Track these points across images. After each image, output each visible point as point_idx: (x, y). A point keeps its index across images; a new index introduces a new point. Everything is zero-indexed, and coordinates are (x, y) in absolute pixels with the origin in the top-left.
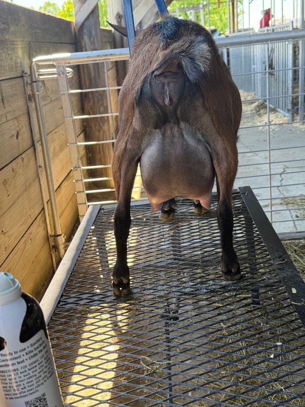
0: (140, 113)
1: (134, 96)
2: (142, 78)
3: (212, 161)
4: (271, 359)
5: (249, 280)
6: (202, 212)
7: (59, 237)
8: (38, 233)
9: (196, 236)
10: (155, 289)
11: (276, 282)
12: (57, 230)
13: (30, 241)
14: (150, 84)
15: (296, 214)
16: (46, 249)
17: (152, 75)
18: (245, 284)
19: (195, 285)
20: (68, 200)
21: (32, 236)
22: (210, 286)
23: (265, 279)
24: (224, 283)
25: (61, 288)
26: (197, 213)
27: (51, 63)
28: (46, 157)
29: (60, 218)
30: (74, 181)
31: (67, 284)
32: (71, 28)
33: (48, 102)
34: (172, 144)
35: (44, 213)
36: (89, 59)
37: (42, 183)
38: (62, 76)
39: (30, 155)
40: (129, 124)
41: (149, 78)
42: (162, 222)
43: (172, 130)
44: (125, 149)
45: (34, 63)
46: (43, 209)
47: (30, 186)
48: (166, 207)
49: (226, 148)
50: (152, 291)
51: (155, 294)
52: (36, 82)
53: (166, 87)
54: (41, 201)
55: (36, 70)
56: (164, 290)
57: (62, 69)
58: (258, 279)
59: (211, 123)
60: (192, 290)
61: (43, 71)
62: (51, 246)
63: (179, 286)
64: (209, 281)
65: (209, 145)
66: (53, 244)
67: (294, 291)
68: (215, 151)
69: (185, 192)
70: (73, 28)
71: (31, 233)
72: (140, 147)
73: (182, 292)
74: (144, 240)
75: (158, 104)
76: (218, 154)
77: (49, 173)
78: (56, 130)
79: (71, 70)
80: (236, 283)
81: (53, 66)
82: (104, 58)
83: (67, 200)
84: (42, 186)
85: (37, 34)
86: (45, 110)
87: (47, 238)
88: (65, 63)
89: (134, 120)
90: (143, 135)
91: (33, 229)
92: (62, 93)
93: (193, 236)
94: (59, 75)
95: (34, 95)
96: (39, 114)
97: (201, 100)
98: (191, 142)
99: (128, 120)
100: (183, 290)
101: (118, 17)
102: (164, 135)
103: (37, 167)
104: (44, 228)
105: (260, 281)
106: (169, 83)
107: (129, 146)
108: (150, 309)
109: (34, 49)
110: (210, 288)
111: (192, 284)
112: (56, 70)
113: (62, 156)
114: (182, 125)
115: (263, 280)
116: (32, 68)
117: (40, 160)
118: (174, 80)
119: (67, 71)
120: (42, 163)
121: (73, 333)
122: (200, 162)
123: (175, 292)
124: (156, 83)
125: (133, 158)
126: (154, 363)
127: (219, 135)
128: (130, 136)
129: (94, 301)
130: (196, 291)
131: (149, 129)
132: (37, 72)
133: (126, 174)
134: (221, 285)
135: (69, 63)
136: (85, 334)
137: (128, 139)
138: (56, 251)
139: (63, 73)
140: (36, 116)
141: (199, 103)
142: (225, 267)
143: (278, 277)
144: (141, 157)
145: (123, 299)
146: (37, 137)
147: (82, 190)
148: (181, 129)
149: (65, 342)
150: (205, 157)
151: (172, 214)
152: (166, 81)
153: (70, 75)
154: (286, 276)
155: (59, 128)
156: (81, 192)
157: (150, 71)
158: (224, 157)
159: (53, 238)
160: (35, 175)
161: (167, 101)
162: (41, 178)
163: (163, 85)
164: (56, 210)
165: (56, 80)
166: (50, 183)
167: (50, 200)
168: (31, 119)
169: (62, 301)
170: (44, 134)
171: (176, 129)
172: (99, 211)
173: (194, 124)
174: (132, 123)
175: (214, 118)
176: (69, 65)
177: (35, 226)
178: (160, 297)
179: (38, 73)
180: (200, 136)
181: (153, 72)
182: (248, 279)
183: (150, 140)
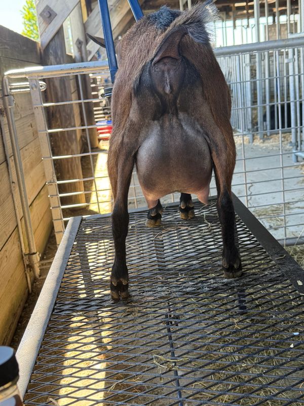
0: (138, 103)
1: (132, 86)
2: (141, 66)
3: (211, 153)
4: (291, 348)
5: (251, 276)
6: (188, 217)
7: (34, 256)
8: (12, 251)
9: (187, 239)
10: (154, 291)
11: (279, 276)
12: (32, 248)
13: (6, 259)
14: (150, 71)
15: (269, 224)
16: (21, 267)
17: (151, 63)
18: (248, 280)
19: (196, 284)
20: (40, 219)
21: (7, 254)
22: (211, 284)
23: (267, 274)
24: (225, 280)
25: (53, 295)
26: (184, 218)
27: (23, 76)
28: (19, 172)
29: (34, 234)
30: (49, 196)
31: (59, 292)
32: (37, 49)
33: (19, 118)
34: (171, 136)
35: (18, 231)
36: (63, 72)
37: (15, 199)
38: (35, 89)
39: (3, 170)
40: (125, 117)
41: (148, 66)
42: (149, 228)
43: (170, 121)
44: (122, 142)
45: (5, 77)
46: (17, 226)
47: (4, 202)
48: (153, 212)
49: (224, 139)
50: (151, 293)
51: (155, 295)
52: (7, 96)
53: (166, 75)
54: (15, 218)
55: (7, 83)
56: (164, 291)
57: (34, 82)
58: (259, 275)
59: (210, 114)
60: (194, 289)
61: (15, 84)
62: (26, 265)
63: (180, 287)
64: (210, 279)
65: (208, 136)
66: (27, 263)
67: (300, 283)
68: (214, 142)
69: (184, 186)
70: (38, 49)
71: (6, 251)
72: (137, 141)
73: (184, 292)
74: (134, 246)
75: (158, 93)
76: (217, 146)
77: (22, 189)
78: (27, 147)
79: (44, 83)
80: (238, 280)
81: (25, 80)
82: (77, 71)
83: (38, 219)
84: (16, 202)
85: (6, 50)
86: (17, 125)
87: (22, 257)
88: (38, 76)
89: (131, 112)
90: (140, 128)
91: (8, 246)
92: (35, 106)
93: (184, 240)
94: (32, 88)
95: (5, 109)
96: (12, 128)
97: (201, 89)
98: (190, 132)
99: (125, 113)
100: (184, 290)
101: (78, 43)
102: (162, 127)
103: (10, 183)
104: (18, 246)
105: (262, 276)
106: (169, 71)
107: (126, 140)
108: (153, 310)
109: (4, 64)
110: (212, 286)
111: (193, 283)
112: (28, 83)
113: (32, 173)
114: (181, 115)
115: (265, 275)
116: (4, 81)
117: (13, 175)
118: (174, 67)
119: (41, 85)
120: (15, 180)
121: (55, 353)
122: (200, 153)
123: (176, 292)
124: (155, 71)
125: (130, 153)
126: (168, 361)
127: (218, 126)
128: (127, 129)
129: (91, 306)
130: (198, 289)
131: (147, 121)
132: (9, 85)
133: (123, 170)
134: (223, 283)
135: (42, 76)
136: (69, 353)
137: (124, 133)
138: (30, 271)
139: (36, 87)
140: (8, 131)
141: (198, 92)
142: (227, 263)
143: (280, 272)
144: (138, 151)
145: (122, 302)
146: (9, 151)
147: (57, 205)
148: (180, 120)
149: (48, 362)
150: (204, 148)
151: (159, 220)
152: (166, 68)
153: (43, 89)
154: (288, 270)
155: (29, 145)
156: (57, 207)
157: (149, 59)
158: (223, 149)
159: (27, 257)
160: (9, 191)
161: (168, 89)
162: (14, 194)
163: (163, 72)
164: (31, 227)
165: (29, 94)
166: (24, 199)
167: (24, 216)
168: (3, 133)
169: (56, 309)
170: (17, 149)
171: (174, 120)
172: (81, 222)
173: (193, 114)
174: (128, 115)
175: (212, 108)
176: (42, 78)
177: (10, 243)
178: (161, 298)
179: (10, 87)
180: (199, 127)
181: (152, 60)
182: (249, 275)
183: (147, 132)
